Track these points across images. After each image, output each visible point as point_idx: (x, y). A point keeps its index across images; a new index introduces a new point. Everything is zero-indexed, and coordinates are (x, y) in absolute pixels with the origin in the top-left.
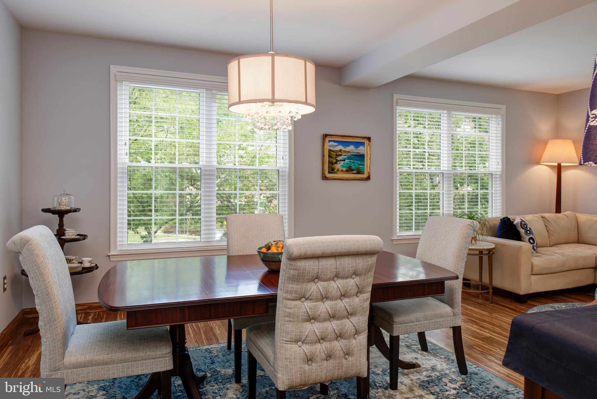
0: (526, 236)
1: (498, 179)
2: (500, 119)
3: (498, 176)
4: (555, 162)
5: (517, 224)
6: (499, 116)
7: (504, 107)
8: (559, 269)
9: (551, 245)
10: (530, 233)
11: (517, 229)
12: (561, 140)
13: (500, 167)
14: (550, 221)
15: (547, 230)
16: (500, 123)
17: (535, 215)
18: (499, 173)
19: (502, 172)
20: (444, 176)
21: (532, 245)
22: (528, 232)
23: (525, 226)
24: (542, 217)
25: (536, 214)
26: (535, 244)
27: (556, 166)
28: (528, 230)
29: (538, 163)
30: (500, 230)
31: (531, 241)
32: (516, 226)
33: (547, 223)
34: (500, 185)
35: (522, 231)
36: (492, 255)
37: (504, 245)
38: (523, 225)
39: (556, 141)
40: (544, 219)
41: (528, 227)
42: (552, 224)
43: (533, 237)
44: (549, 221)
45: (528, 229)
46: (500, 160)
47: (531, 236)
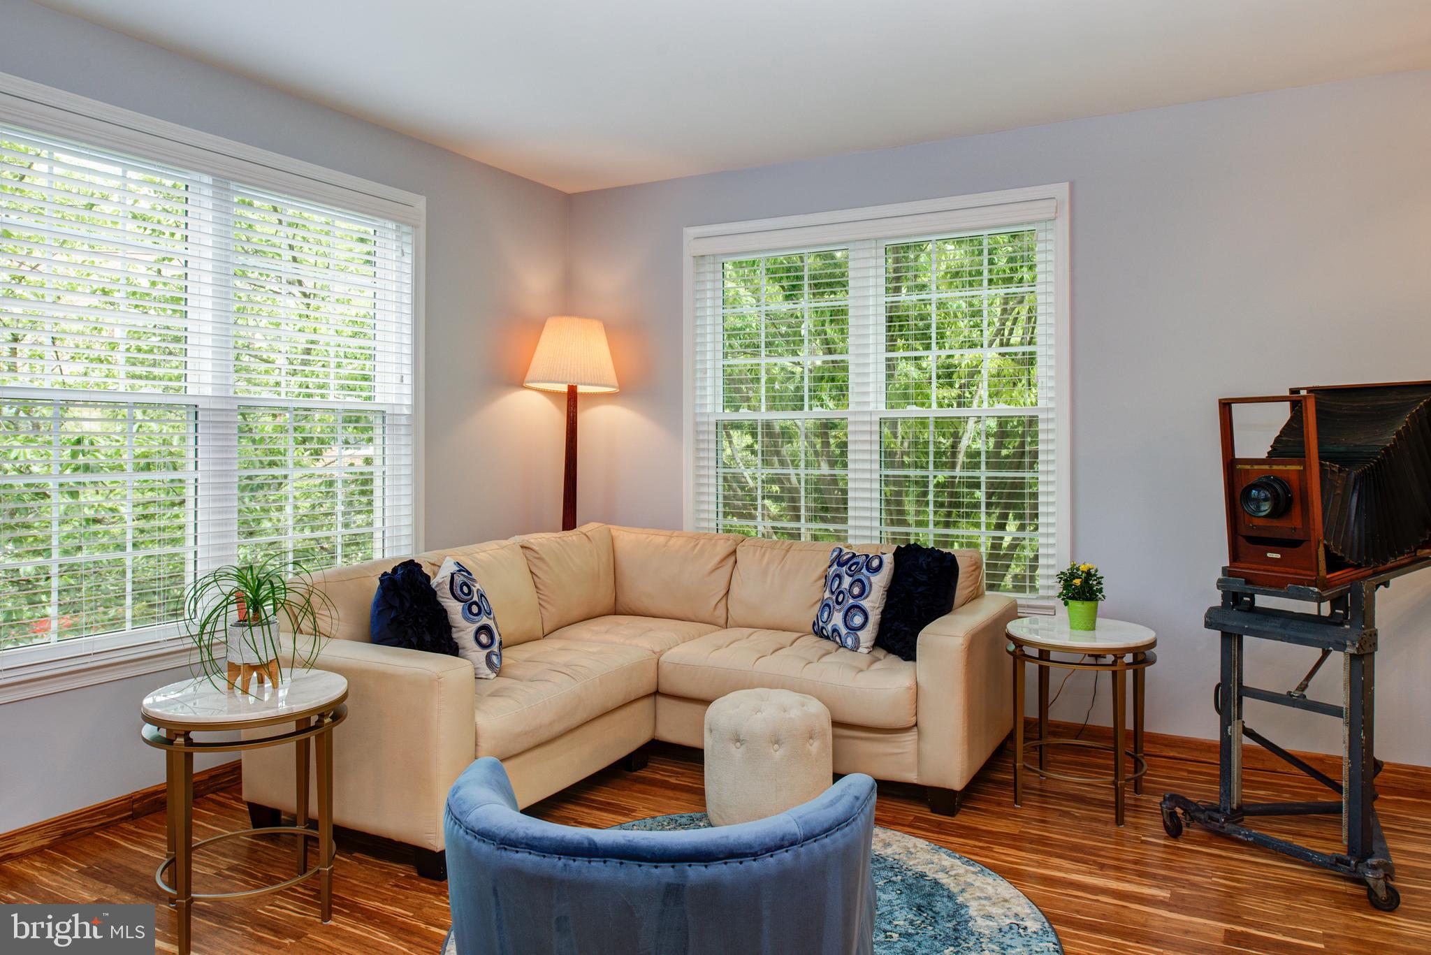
0: (467, 624)
1: (403, 431)
2: (408, 239)
3: (404, 421)
4: (562, 382)
5: (439, 584)
6: (405, 229)
7: (420, 203)
8: (558, 728)
9: (546, 631)
10: (479, 614)
11: (439, 604)
12: (575, 320)
13: (407, 390)
14: (544, 556)
15: (536, 587)
16: (408, 250)
17: (504, 543)
18: (406, 411)
19: (415, 406)
20: (200, 418)
21: (486, 652)
22: (475, 609)
23: (466, 590)
24: (522, 547)
25: (507, 539)
26: (495, 648)
27: (564, 393)
28: (475, 603)
29: (520, 384)
30: (380, 613)
31: (484, 639)
32: (435, 593)
33: (536, 566)
34: (408, 451)
35: (455, 608)
36: (331, 731)
37: (383, 677)
38: (462, 585)
39: (566, 321)
40: (527, 552)
41: (475, 590)
42: (548, 565)
43: (491, 623)
44: (540, 559)
45: (476, 598)
46: (407, 370)
47: (485, 620)
